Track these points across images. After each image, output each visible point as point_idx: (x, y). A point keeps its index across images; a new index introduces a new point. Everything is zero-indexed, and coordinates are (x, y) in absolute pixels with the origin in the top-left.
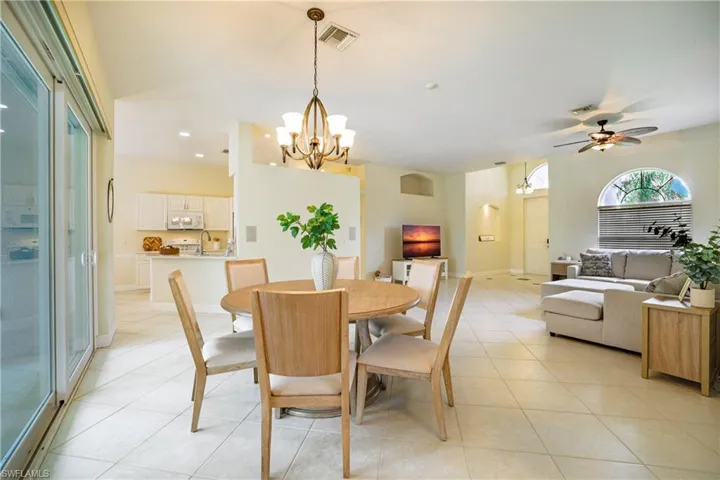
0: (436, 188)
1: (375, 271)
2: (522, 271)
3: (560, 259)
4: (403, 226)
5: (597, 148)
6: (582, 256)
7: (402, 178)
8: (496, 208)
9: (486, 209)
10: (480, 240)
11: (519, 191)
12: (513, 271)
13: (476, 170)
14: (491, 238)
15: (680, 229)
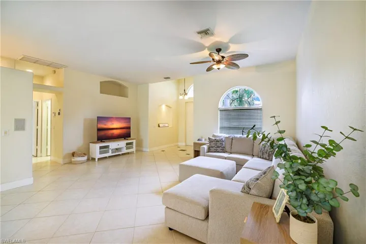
0: (130, 92)
1: (72, 152)
2: (184, 144)
3: (199, 140)
4: (98, 117)
5: (215, 67)
6: (209, 139)
7: (101, 82)
8: (169, 107)
9: (164, 108)
10: (159, 126)
11: (181, 97)
12: (180, 144)
13: (154, 82)
14: (167, 125)
15: (279, 135)
